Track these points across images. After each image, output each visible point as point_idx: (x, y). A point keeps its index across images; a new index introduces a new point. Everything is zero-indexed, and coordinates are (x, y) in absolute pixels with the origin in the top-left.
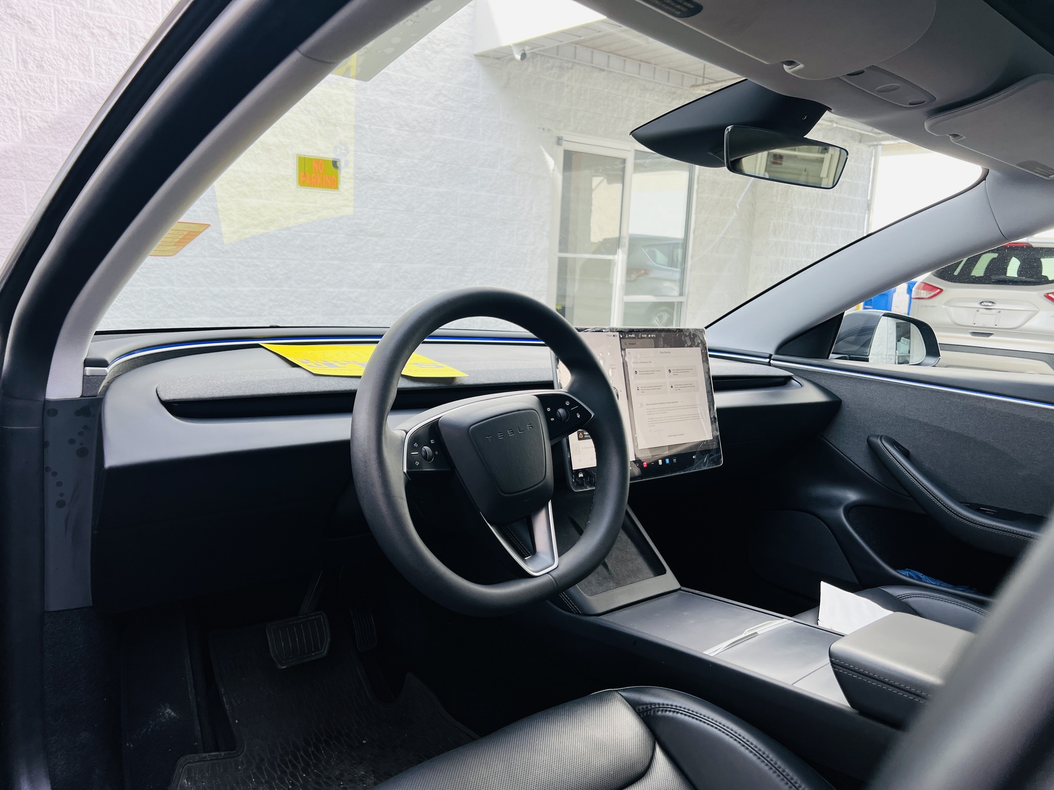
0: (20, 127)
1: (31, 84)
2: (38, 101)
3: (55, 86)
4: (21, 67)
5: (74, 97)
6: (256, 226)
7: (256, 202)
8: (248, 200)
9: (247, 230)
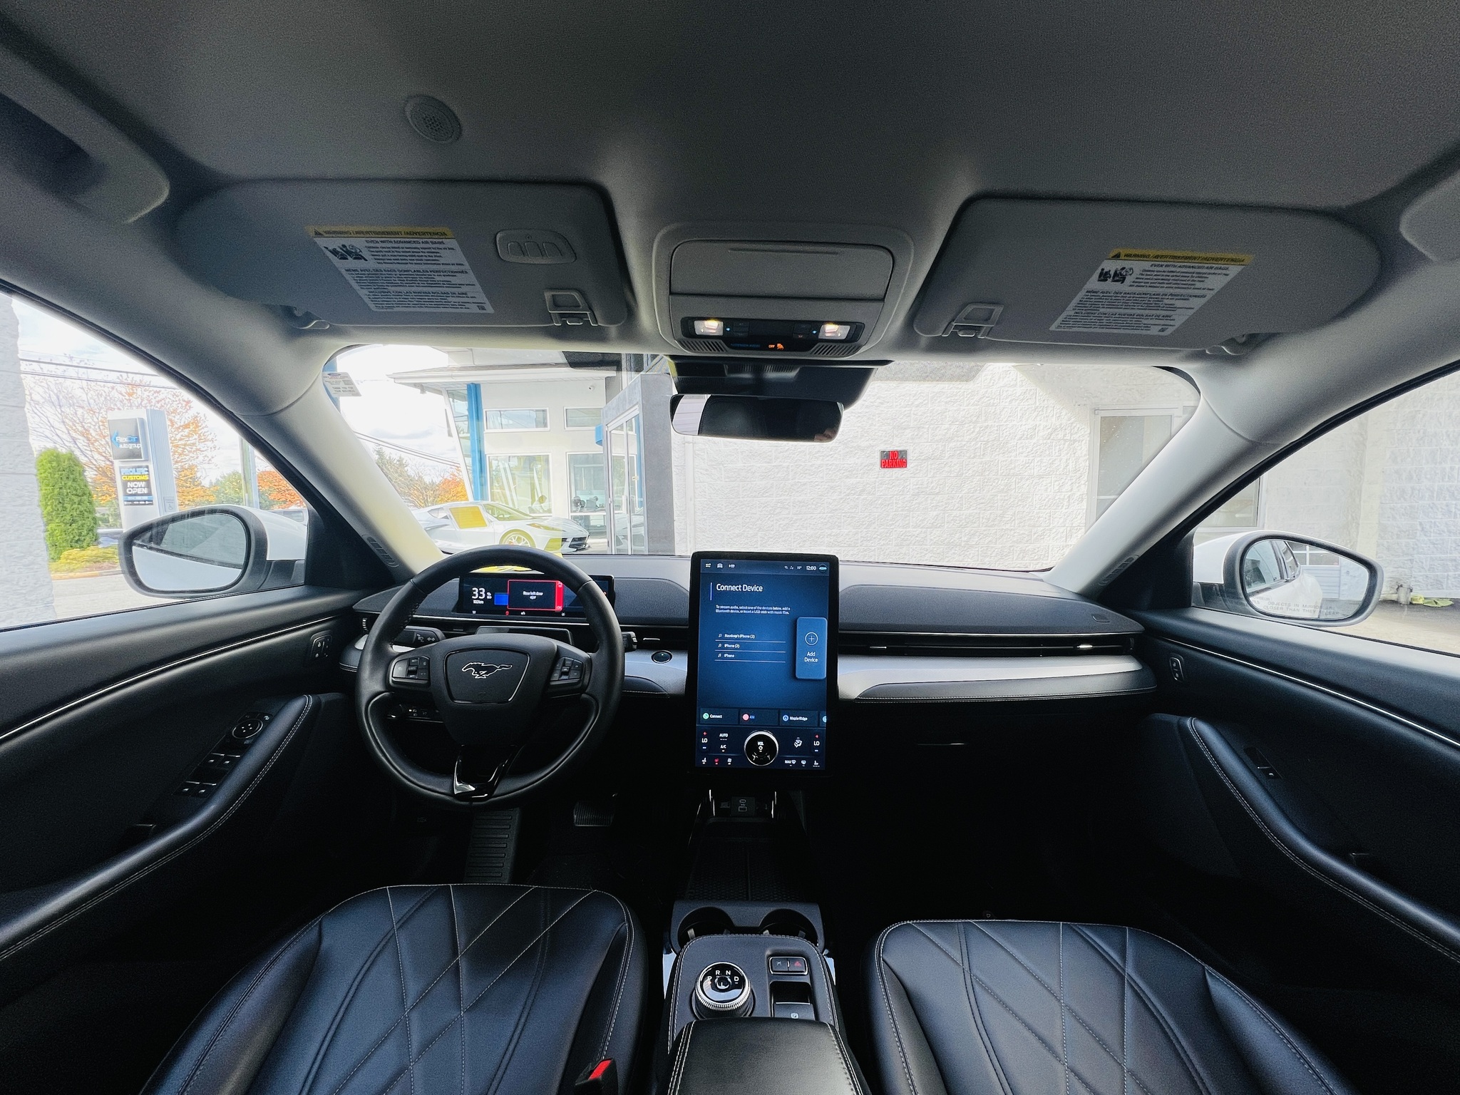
6: (854, 494)
7: (854, 480)
8: (849, 480)
9: (848, 497)
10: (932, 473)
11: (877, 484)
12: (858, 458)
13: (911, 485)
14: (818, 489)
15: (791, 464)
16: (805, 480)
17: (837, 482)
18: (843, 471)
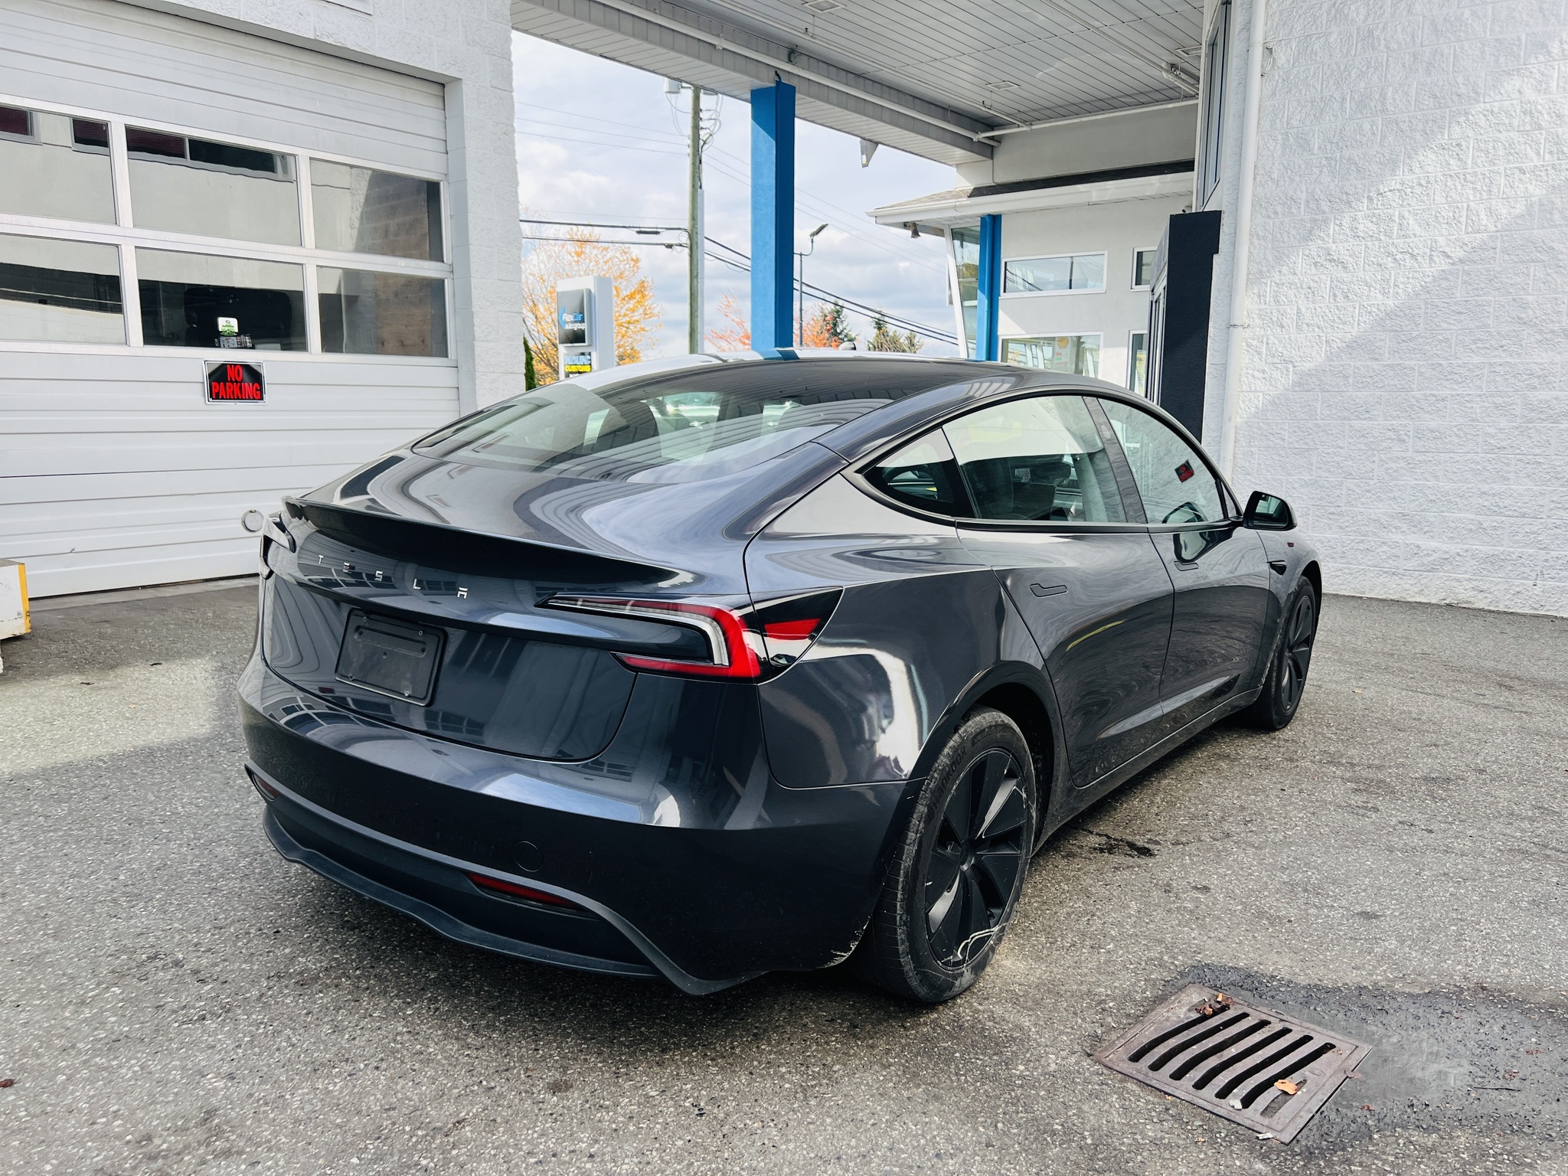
0: (1323, 350)
1: (1337, 312)
2: (1341, 326)
3: (1357, 311)
4: (1332, 301)
5: (1371, 318)
6: (1544, 420)
7: (1544, 395)
8: (1536, 393)
9: (1530, 425)
12: (1561, 352)
14: (1472, 408)
15: (1421, 363)
16: (1447, 392)
17: (1510, 397)
18: (1526, 377)
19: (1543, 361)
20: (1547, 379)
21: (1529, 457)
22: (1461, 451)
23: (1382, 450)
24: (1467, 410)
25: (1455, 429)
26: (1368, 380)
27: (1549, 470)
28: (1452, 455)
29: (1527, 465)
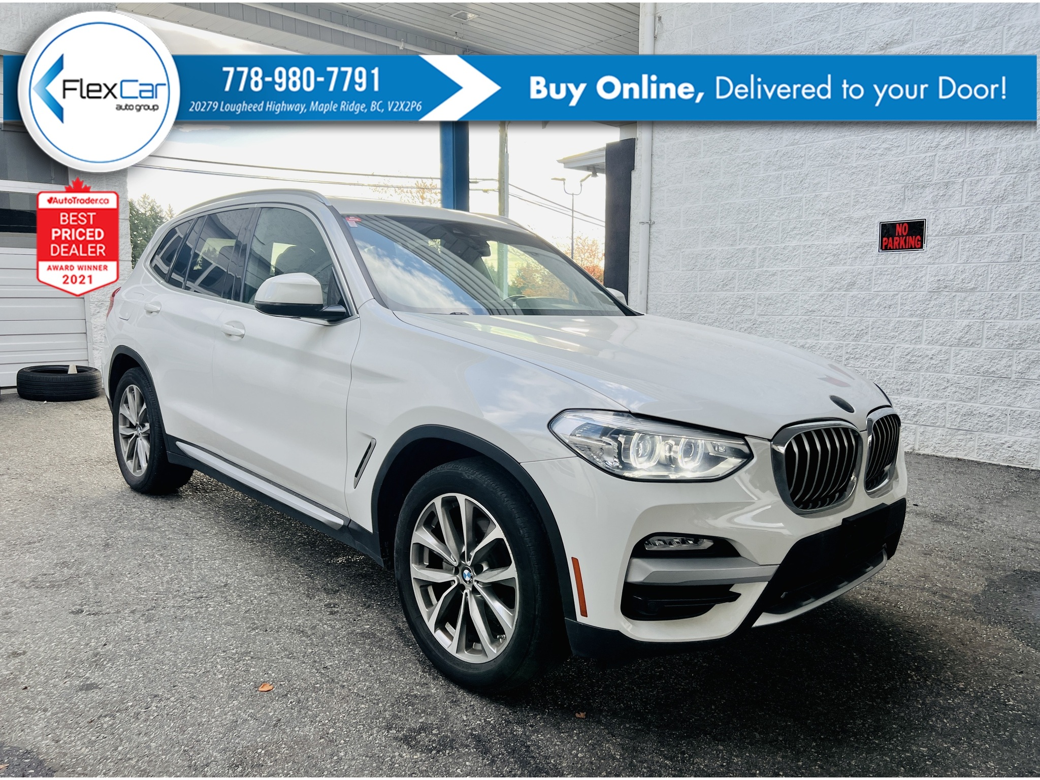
6: (839, 289)
7: (840, 269)
8: (833, 268)
9: (831, 293)
10: (964, 257)
11: (874, 274)
12: (849, 236)
13: (928, 276)
14: (792, 280)
15: (759, 247)
16: (776, 268)
17: (817, 271)
18: (826, 255)
19: (837, 243)
20: (841, 257)
21: (831, 318)
22: (787, 314)
23: (737, 314)
24: (789, 282)
25: (782, 297)
26: (726, 261)
27: (845, 328)
28: (780, 317)
29: (829, 325)
